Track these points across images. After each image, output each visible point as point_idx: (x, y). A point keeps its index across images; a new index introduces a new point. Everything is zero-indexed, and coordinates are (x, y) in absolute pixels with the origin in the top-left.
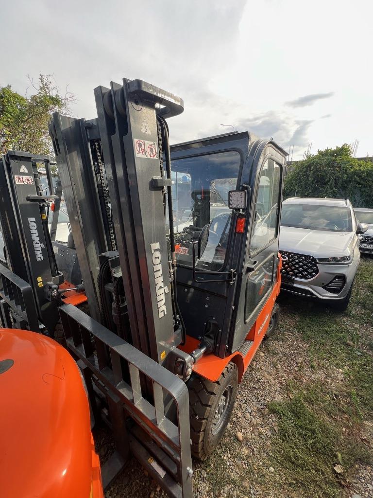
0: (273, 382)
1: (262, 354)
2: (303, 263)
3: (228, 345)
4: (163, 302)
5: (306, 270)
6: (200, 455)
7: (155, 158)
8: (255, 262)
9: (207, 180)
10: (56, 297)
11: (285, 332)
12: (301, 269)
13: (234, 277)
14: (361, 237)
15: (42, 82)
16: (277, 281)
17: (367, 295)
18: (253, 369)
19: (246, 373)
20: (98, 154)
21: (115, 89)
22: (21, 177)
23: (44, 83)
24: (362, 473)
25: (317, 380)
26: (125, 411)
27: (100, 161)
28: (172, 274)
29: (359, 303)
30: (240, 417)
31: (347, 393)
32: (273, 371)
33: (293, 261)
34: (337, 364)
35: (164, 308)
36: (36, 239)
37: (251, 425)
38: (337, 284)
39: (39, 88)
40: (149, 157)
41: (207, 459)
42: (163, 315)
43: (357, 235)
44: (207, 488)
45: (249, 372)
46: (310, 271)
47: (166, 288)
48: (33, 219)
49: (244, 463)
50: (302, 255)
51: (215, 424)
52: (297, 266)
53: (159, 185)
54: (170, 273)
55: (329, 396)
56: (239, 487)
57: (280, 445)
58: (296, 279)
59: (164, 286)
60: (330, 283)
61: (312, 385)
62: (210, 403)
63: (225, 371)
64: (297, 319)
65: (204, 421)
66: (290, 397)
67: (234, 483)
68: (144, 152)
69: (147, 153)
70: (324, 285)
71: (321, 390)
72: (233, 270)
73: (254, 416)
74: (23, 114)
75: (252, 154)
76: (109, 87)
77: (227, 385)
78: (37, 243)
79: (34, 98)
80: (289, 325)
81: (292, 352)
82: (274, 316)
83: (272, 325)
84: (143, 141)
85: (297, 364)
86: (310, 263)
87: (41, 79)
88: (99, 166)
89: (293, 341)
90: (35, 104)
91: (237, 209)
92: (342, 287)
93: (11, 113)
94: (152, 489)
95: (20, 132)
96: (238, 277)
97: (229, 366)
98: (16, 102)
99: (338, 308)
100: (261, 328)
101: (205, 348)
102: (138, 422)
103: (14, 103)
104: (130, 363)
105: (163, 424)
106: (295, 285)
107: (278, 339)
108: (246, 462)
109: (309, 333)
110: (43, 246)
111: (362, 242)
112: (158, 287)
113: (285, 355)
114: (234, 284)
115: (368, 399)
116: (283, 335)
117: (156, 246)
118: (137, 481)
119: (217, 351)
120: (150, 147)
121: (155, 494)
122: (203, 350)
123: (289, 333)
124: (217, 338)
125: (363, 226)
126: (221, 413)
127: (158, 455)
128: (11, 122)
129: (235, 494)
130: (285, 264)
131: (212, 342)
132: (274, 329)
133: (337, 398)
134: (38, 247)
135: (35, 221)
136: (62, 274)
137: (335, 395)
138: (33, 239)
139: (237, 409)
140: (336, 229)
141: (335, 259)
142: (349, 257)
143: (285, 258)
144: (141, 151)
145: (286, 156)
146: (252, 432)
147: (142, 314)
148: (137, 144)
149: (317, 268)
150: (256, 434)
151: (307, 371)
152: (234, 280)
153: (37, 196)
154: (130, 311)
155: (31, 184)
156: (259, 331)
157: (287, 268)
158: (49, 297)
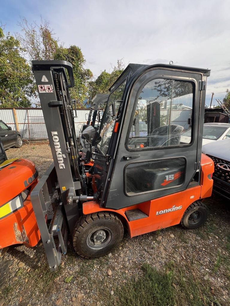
4: (62, 161)
35: (63, 165)
42: (62, 168)
47: (64, 155)
100: (162, 211)
112: (57, 153)
156: (159, 213)
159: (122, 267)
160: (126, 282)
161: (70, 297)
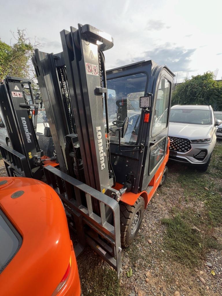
0: (164, 209)
1: (158, 195)
2: (182, 143)
3: (139, 186)
4: (103, 161)
5: (183, 147)
6: (124, 243)
7: (97, 75)
8: (155, 140)
9: (126, 93)
10: (40, 163)
11: (171, 183)
12: (181, 147)
13: (143, 148)
14: (217, 128)
15: (20, 35)
16: (167, 153)
17: (219, 162)
18: (153, 202)
19: (149, 204)
20: (62, 76)
21: (73, 31)
22: (15, 92)
23: (21, 36)
24: (212, 253)
25: (189, 207)
26: (83, 221)
27: (63, 80)
28: (108, 145)
29: (214, 166)
30: (145, 227)
31: (206, 214)
32: (164, 203)
33: (176, 142)
34: (201, 199)
35: (104, 164)
36: (26, 130)
37: (152, 230)
38: (202, 155)
39: (18, 39)
40: (94, 74)
41: (128, 247)
42: (103, 169)
43: (215, 127)
44: (129, 261)
45: (150, 204)
46: (186, 147)
47: (105, 153)
48: (24, 118)
49: (148, 249)
50: (181, 139)
51: (132, 229)
52: (179, 145)
53: (100, 92)
54: (107, 145)
55: (195, 215)
56: (145, 260)
57: (168, 240)
58: (178, 152)
59: (104, 152)
60: (198, 154)
61: (186, 210)
62: (130, 217)
63: (138, 201)
64: (178, 176)
65: (127, 226)
66: (173, 216)
67: (143, 258)
68: (91, 71)
69: (93, 72)
70: (194, 156)
71: (191, 213)
72: (142, 144)
73: (153, 226)
74: (10, 56)
75: (154, 75)
76: (70, 31)
77: (139, 208)
78: (27, 133)
79: (15, 46)
80: (173, 179)
81: (175, 193)
82: (165, 174)
83: (163, 179)
84: (90, 64)
85: (178, 199)
86: (186, 143)
87: (18, 33)
88: (63, 83)
89: (175, 187)
90: (16, 50)
91: (145, 108)
92: (205, 157)
93: (2, 56)
94: (99, 261)
95: (8, 68)
96: (145, 148)
97: (140, 198)
98: (5, 48)
99: (202, 169)
100: (157, 179)
101: (126, 188)
102: (91, 226)
103: (3, 49)
104: (86, 193)
105: (105, 225)
106: (177, 156)
107: (166, 186)
108: (149, 248)
109: (185, 183)
110: (31, 134)
111: (218, 131)
112: (100, 152)
113: (171, 195)
114: (143, 152)
115: (217, 217)
116: (170, 184)
117: (99, 128)
118: (91, 257)
119: (133, 190)
120: (94, 68)
121: (101, 263)
122: (125, 189)
123: (173, 183)
124: (133, 183)
125: (219, 121)
126: (136, 224)
127: (101, 244)
128: (3, 62)
129: (143, 263)
130: (172, 144)
131: (131, 185)
132: (164, 181)
133: (200, 216)
134: (28, 135)
135: (25, 119)
136: (42, 151)
137: (199, 215)
138: (25, 130)
139: (144, 223)
140: (203, 123)
141: (201, 140)
142: (210, 139)
143: (171, 140)
144: (89, 71)
145: (174, 77)
146: (152, 234)
147: (92, 168)
148: (87, 66)
149: (190, 146)
150: (155, 234)
151: (183, 203)
152: (142, 150)
153: (25, 104)
154: (84, 168)
155: (22, 97)
156: (156, 181)
157: (173, 146)
158: (36, 164)
159: (152, 232)
160: (162, 238)
161: (143, 282)
